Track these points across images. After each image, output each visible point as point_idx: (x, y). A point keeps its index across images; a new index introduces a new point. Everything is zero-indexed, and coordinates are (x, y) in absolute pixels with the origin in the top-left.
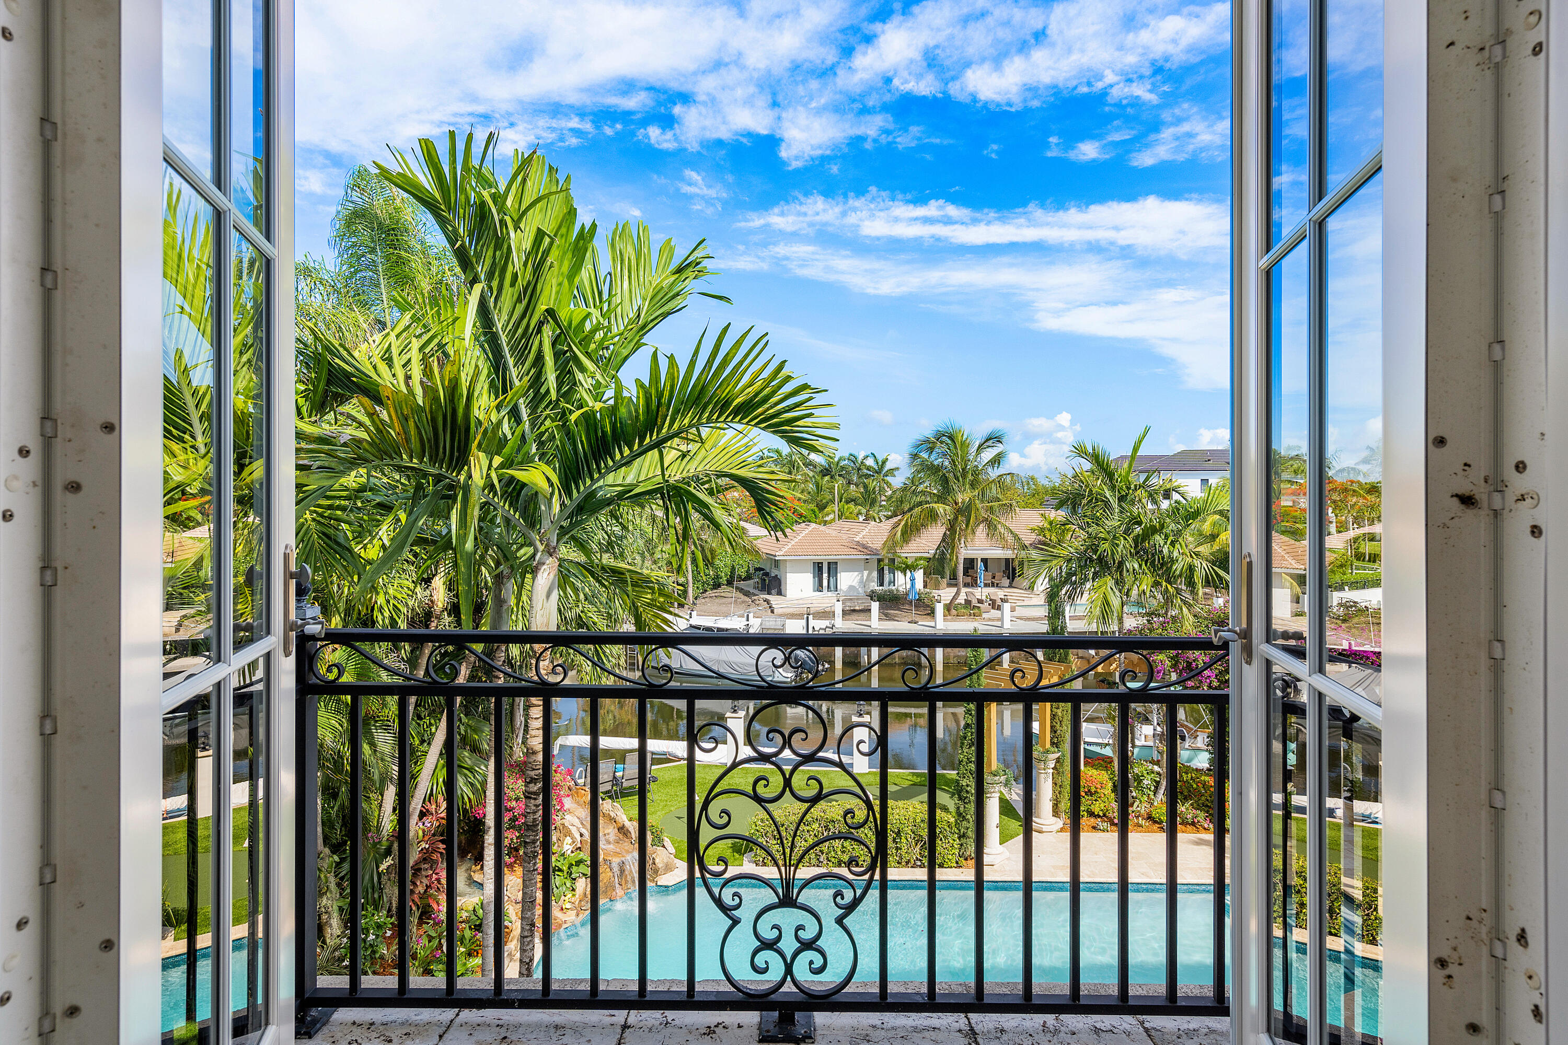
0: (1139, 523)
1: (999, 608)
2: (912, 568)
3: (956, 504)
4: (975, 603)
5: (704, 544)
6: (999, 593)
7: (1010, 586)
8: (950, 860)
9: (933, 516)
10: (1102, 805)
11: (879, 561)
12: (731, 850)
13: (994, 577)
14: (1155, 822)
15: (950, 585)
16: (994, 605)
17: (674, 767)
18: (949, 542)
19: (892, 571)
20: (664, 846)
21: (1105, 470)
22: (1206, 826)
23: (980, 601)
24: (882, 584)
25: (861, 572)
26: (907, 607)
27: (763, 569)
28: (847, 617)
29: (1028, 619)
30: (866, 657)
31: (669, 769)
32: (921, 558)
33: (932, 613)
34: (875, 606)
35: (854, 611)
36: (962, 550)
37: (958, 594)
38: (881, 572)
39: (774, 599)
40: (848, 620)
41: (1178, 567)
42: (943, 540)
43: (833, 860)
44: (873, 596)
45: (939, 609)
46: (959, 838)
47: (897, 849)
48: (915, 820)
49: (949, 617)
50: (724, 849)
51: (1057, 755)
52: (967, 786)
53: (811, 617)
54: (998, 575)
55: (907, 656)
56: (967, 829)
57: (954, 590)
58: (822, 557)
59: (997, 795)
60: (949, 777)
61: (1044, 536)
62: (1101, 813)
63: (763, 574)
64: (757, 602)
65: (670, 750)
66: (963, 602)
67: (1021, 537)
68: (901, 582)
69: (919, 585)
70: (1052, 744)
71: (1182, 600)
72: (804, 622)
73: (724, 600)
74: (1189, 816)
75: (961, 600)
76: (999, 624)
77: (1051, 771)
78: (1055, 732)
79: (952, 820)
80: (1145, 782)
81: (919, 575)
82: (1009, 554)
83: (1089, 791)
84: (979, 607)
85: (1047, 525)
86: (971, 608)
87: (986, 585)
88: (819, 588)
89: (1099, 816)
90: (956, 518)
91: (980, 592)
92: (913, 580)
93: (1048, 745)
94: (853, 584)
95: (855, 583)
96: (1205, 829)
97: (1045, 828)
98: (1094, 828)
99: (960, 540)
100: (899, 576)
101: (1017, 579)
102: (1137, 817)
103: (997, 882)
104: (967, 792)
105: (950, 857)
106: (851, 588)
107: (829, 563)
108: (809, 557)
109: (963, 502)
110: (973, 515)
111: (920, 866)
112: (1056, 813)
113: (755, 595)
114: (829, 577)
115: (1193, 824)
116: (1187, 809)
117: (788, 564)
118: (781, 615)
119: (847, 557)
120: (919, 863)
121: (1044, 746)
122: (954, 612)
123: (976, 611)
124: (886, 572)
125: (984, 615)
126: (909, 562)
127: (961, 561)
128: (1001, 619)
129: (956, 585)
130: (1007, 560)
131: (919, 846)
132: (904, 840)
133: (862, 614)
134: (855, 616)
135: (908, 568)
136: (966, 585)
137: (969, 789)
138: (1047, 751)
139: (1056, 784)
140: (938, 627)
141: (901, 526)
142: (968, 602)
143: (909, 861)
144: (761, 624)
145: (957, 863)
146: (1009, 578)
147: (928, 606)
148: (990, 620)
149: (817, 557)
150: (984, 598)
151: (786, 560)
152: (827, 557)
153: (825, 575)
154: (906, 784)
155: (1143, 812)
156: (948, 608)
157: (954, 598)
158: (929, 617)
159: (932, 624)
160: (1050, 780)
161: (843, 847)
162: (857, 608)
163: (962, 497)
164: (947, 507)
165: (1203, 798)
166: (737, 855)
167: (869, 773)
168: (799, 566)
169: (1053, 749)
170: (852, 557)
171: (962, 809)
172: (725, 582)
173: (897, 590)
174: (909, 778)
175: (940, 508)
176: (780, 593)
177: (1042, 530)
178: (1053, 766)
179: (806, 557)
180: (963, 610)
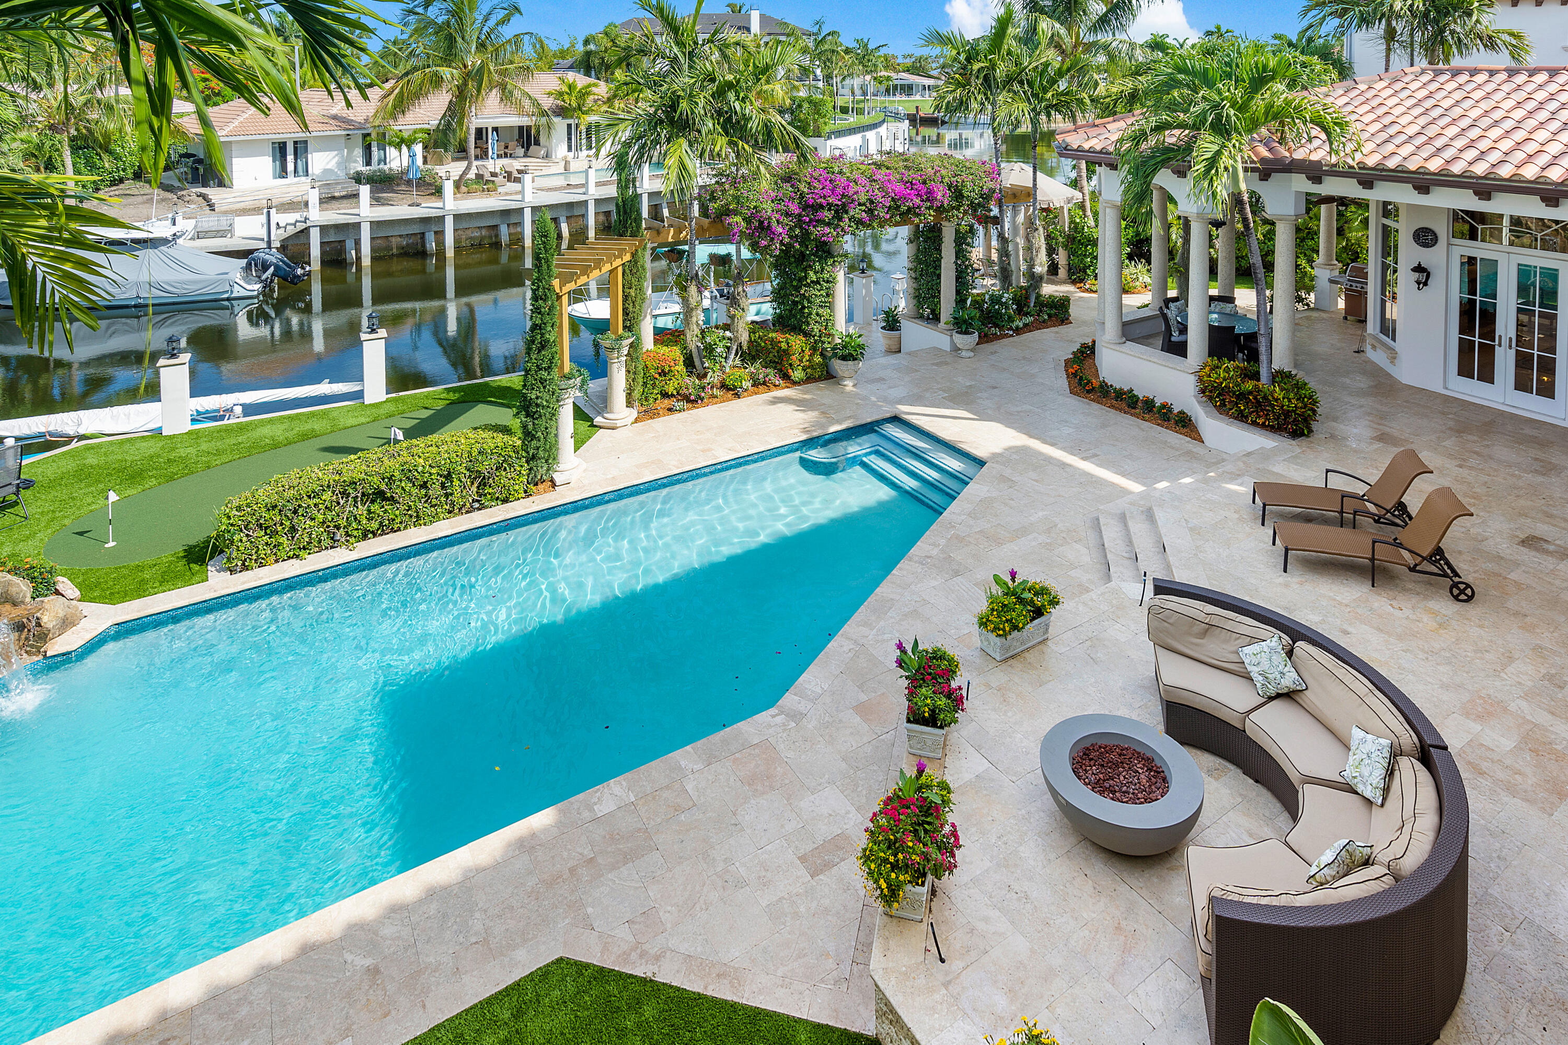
0: (713, 80)
1: (517, 180)
2: (409, 143)
3: (465, 66)
4: (487, 176)
5: (93, 126)
6: (515, 165)
7: (526, 156)
8: (516, 491)
9: (437, 81)
10: (676, 383)
11: (366, 136)
12: (184, 562)
13: (506, 147)
14: (729, 389)
15: (456, 159)
16: (509, 177)
17: (64, 454)
18: (456, 111)
19: (382, 148)
20: (57, 592)
21: (670, 24)
22: (777, 383)
23: (494, 174)
24: (368, 163)
25: (340, 150)
26: (403, 187)
27: (194, 156)
28: (325, 206)
29: (550, 190)
30: (353, 252)
31: (53, 459)
32: (422, 131)
33: (438, 192)
34: (365, 191)
35: (334, 198)
36: (473, 119)
37: (468, 168)
38: (368, 149)
39: (213, 193)
40: (327, 209)
41: (753, 125)
42: (449, 108)
43: (355, 533)
44: (358, 179)
45: (449, 187)
46: (527, 462)
47: (447, 495)
48: (470, 453)
49: (458, 195)
50: (171, 562)
51: (631, 340)
52: (537, 398)
53: (273, 211)
54: (512, 144)
55: (408, 245)
56: (538, 449)
57: (465, 164)
58: (285, 136)
59: (571, 401)
60: (494, 385)
61: (564, 101)
62: (675, 393)
63: (194, 162)
64: (187, 198)
65: (51, 429)
66: (473, 177)
67: (540, 102)
68: (396, 160)
69: (419, 161)
70: (625, 327)
71: (759, 159)
72: (263, 218)
73: (131, 199)
74: (761, 376)
75: (471, 175)
76: (519, 197)
77: (624, 359)
78: (628, 314)
79: (519, 443)
80: (718, 350)
81: (418, 149)
82: (525, 121)
83: (663, 371)
84: (493, 181)
85: (566, 89)
86: (484, 183)
87: (499, 156)
88: (283, 172)
89: (672, 395)
90: (465, 84)
91: (493, 165)
92: (412, 156)
93: (621, 331)
94: (329, 167)
95: (332, 165)
96: (775, 386)
97: (619, 423)
98: (670, 410)
99: (470, 107)
100: (392, 152)
101: (533, 148)
102: (712, 387)
103: (576, 502)
104: (537, 405)
105: (517, 487)
106: (326, 171)
107: (295, 143)
108: (266, 137)
109: (473, 65)
110: (485, 78)
111: (479, 509)
112: (629, 404)
113: (182, 189)
114: (296, 159)
115: (764, 383)
116: (757, 369)
117: (234, 147)
118: (225, 213)
119: (322, 134)
120: (476, 505)
121: (616, 332)
122: (463, 189)
123: (491, 186)
124: (374, 149)
125: (500, 190)
126: (405, 135)
127: (473, 132)
128: (522, 192)
129: (466, 158)
130: (521, 128)
131: (476, 485)
132: (456, 483)
133: (345, 201)
134: (335, 204)
135: (402, 142)
136: (477, 158)
137: (539, 401)
138: (621, 338)
139: (629, 372)
140: (447, 208)
141: (392, 97)
142: (479, 177)
143: (464, 505)
144: (196, 226)
145: (525, 492)
146: (523, 147)
147: (430, 184)
148: (507, 194)
149: (277, 136)
150: (498, 170)
151: (230, 142)
152: (293, 135)
153: (290, 158)
154: (440, 405)
155: (716, 381)
156: (457, 185)
157: (465, 173)
158: (433, 198)
159: (440, 205)
160: (624, 369)
161: (369, 511)
162: (336, 194)
163: (473, 60)
164: (455, 71)
165: (771, 355)
166: (196, 568)
167: (387, 401)
168: (250, 148)
169: (626, 334)
170: (328, 133)
171: (530, 427)
172: (131, 176)
173: (390, 169)
174: (442, 396)
175: (445, 72)
176: (221, 184)
177: (561, 94)
178: (626, 353)
179: (262, 137)
180: (474, 186)
